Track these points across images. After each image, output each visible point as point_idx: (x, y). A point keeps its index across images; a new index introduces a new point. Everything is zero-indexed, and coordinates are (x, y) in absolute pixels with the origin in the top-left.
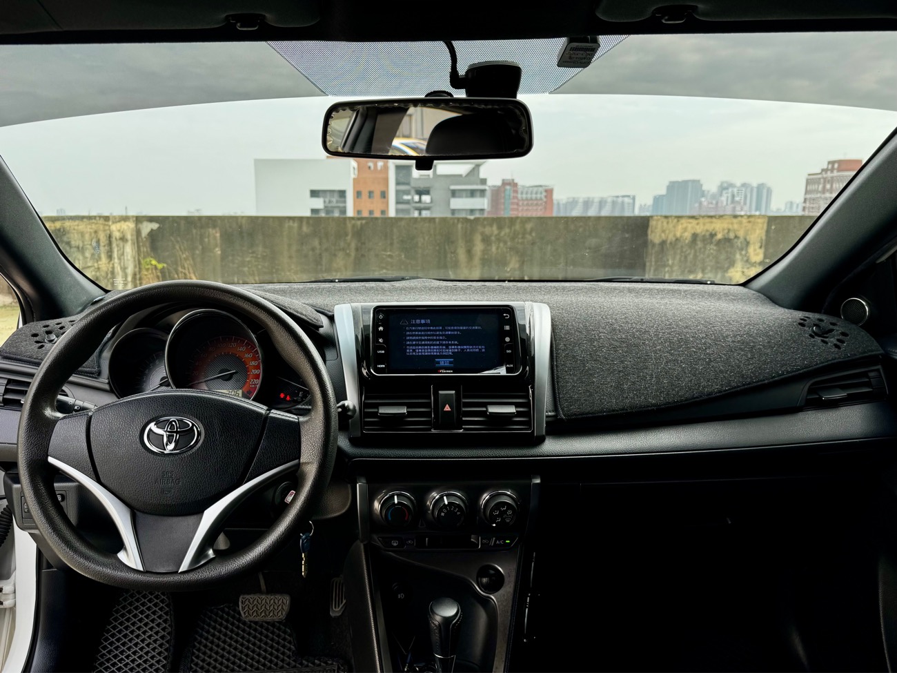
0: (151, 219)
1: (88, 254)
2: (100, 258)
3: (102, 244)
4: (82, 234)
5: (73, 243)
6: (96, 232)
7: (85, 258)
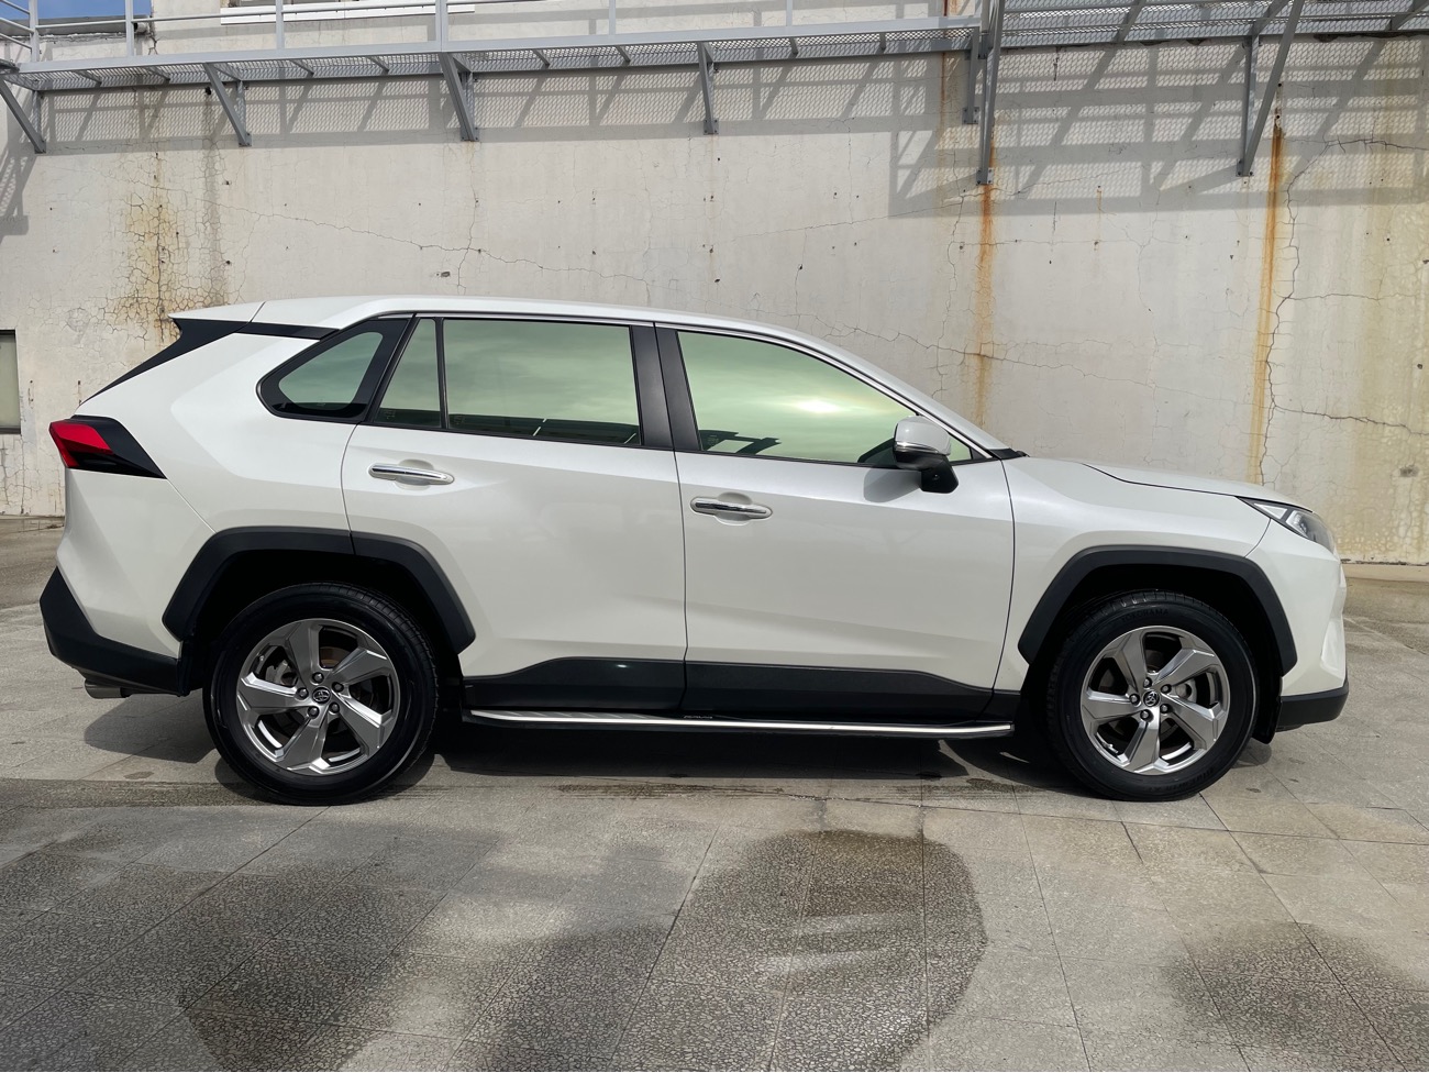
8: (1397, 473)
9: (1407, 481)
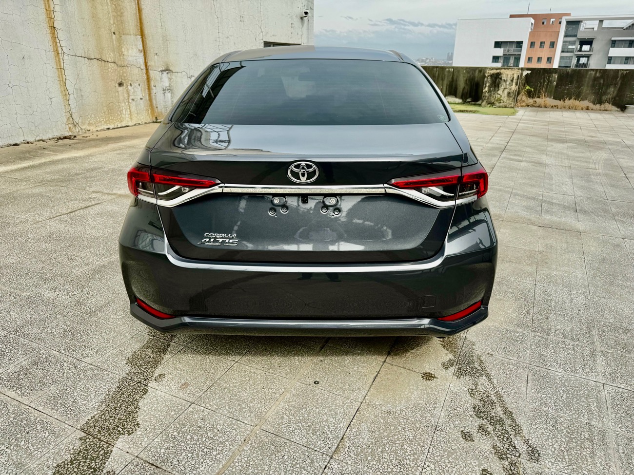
0: (528, 69)
1: (508, 83)
2: (512, 85)
3: (515, 79)
4: (507, 75)
5: (503, 78)
6: (513, 74)
7: (506, 84)
8: (117, 85)
9: (120, 89)
